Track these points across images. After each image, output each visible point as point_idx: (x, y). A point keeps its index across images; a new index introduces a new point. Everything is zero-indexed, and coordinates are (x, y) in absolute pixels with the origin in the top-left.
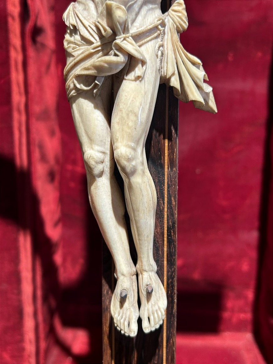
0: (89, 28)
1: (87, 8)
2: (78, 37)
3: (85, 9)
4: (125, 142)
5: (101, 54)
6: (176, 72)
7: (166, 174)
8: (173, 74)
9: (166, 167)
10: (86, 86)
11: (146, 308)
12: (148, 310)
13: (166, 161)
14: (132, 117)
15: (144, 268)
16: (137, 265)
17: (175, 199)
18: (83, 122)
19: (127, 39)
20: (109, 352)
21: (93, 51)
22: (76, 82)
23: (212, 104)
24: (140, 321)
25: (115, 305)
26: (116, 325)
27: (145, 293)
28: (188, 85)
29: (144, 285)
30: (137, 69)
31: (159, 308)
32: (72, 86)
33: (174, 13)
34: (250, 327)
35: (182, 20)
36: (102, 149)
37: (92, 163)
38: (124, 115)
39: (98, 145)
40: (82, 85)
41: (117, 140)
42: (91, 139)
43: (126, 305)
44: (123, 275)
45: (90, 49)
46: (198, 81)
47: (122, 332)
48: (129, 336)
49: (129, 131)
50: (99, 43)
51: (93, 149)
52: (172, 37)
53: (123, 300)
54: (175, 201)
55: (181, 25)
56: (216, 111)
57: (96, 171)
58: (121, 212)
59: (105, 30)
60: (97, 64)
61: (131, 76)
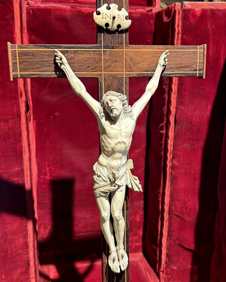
0: (106, 177)
1: (104, 169)
2: (101, 178)
3: (103, 170)
4: (118, 212)
5: (110, 185)
6: (130, 183)
7: (125, 212)
8: (129, 183)
9: (125, 210)
10: (104, 194)
11: (122, 262)
12: (123, 262)
13: (125, 208)
14: (120, 203)
15: (120, 248)
16: (117, 247)
17: (128, 221)
18: (102, 204)
19: (119, 180)
20: (106, 278)
21: (107, 184)
22: (100, 193)
23: (141, 190)
24: (120, 267)
25: (110, 262)
26: (112, 269)
27: (121, 257)
28: (134, 186)
29: (121, 254)
30: (121, 188)
31: (126, 261)
32: (98, 193)
33: (129, 164)
34: (141, 249)
35: (132, 166)
36: (107, 212)
37: (105, 217)
38: (118, 203)
39: (107, 211)
40: (103, 194)
41: (115, 211)
42: (105, 210)
43: (115, 262)
44: (113, 252)
45: (106, 184)
46: (137, 185)
47: (115, 272)
48: (117, 273)
49: (119, 208)
50: (110, 182)
51: (105, 213)
52: (129, 172)
53: (114, 261)
54: (129, 222)
55: (132, 168)
56: (142, 191)
57: (106, 220)
58: (112, 230)
59: (112, 180)
60: (110, 189)
61: (119, 190)
